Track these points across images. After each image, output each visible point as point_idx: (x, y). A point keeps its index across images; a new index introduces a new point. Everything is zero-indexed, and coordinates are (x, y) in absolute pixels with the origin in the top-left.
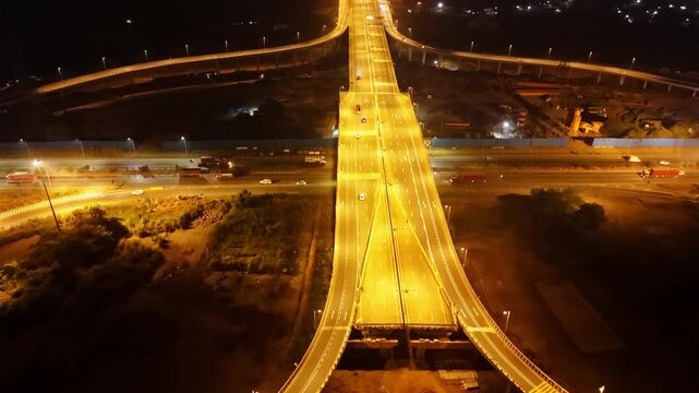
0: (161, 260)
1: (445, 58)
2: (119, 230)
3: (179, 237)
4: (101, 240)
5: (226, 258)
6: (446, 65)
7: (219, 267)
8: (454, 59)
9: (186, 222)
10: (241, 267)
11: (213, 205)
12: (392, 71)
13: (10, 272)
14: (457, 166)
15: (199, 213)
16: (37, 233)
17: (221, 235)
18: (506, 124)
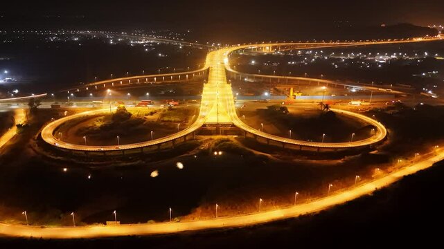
0: (145, 121)
1: (249, 78)
2: (130, 115)
3: (149, 117)
4: (126, 114)
5: (166, 119)
6: (250, 80)
7: (163, 121)
8: (252, 78)
9: (152, 114)
10: (171, 121)
11: (160, 110)
12: (226, 79)
13: (100, 120)
14: (244, 103)
15: (155, 112)
16: (104, 115)
17: (163, 115)
18: (266, 94)
